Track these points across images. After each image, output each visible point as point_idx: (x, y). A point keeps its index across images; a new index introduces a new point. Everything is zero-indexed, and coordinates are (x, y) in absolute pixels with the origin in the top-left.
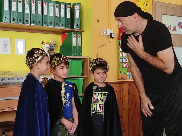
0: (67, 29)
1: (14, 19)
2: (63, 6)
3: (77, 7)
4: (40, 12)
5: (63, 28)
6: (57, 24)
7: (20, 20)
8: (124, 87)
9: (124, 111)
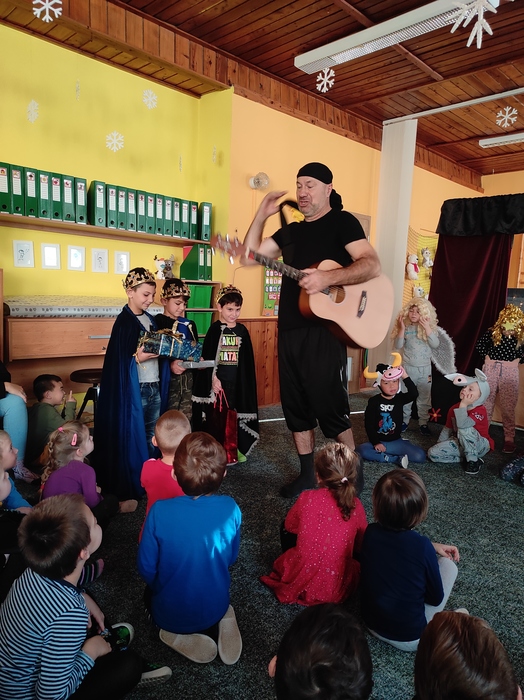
0: (191, 240)
1: (112, 222)
2: (185, 206)
3: (206, 209)
4: (151, 214)
5: (185, 238)
6: (177, 232)
7: (122, 224)
8: (270, 327)
9: (268, 360)
